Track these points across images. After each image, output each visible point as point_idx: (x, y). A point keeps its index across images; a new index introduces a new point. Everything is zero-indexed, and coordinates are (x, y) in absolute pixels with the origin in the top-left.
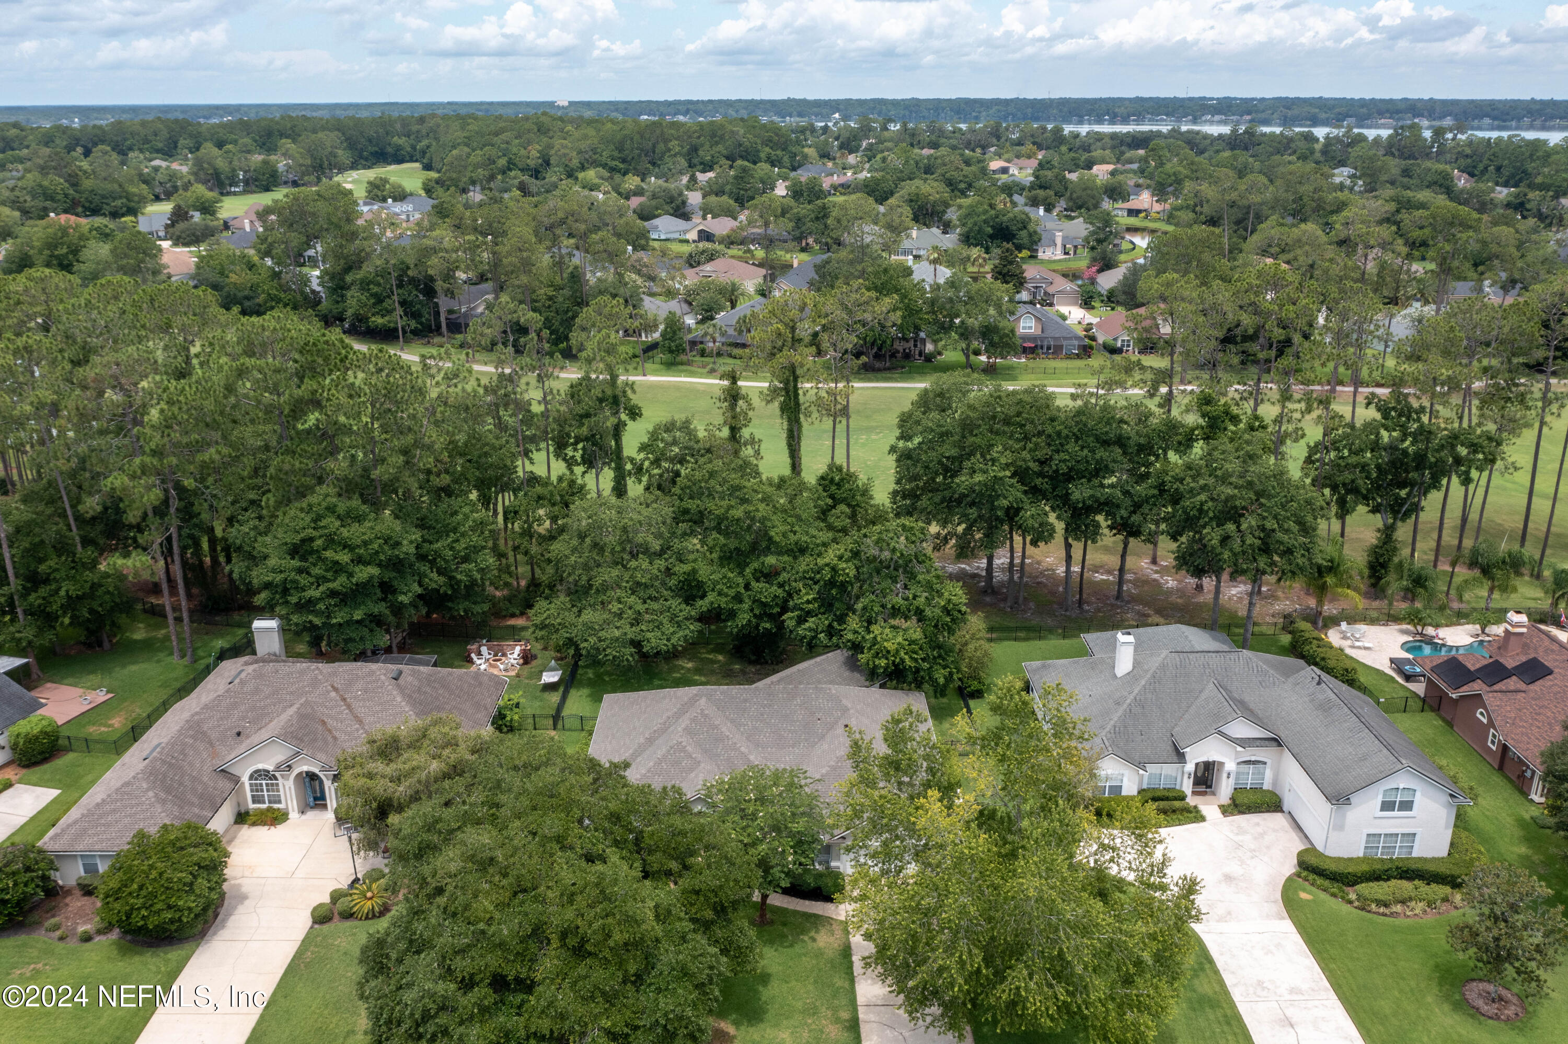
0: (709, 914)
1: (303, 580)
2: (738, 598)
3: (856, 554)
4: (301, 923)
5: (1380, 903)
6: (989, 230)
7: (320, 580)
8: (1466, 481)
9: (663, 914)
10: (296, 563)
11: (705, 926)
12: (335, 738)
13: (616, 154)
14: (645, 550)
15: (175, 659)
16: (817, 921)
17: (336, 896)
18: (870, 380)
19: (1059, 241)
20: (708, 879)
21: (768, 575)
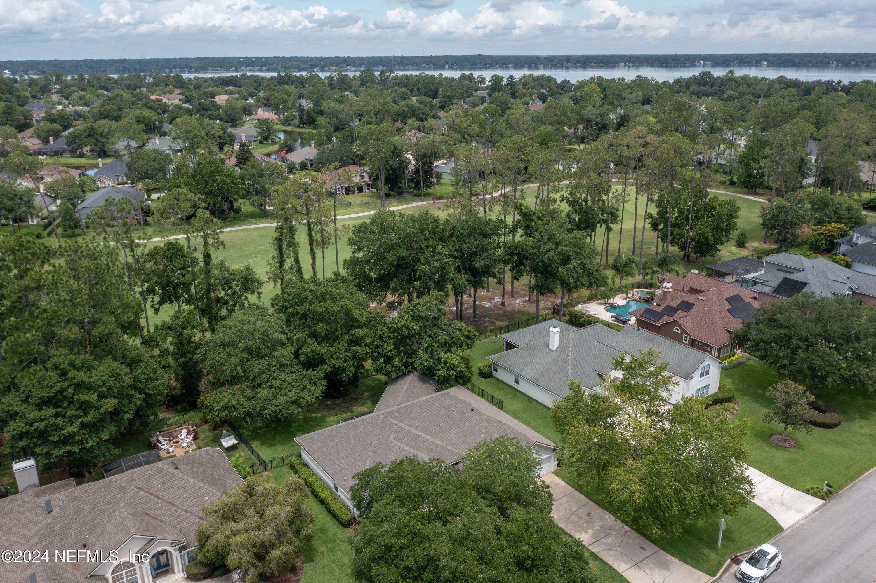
10: (52, 411)
12: (163, 522)
14: (277, 343)
19: (244, 139)
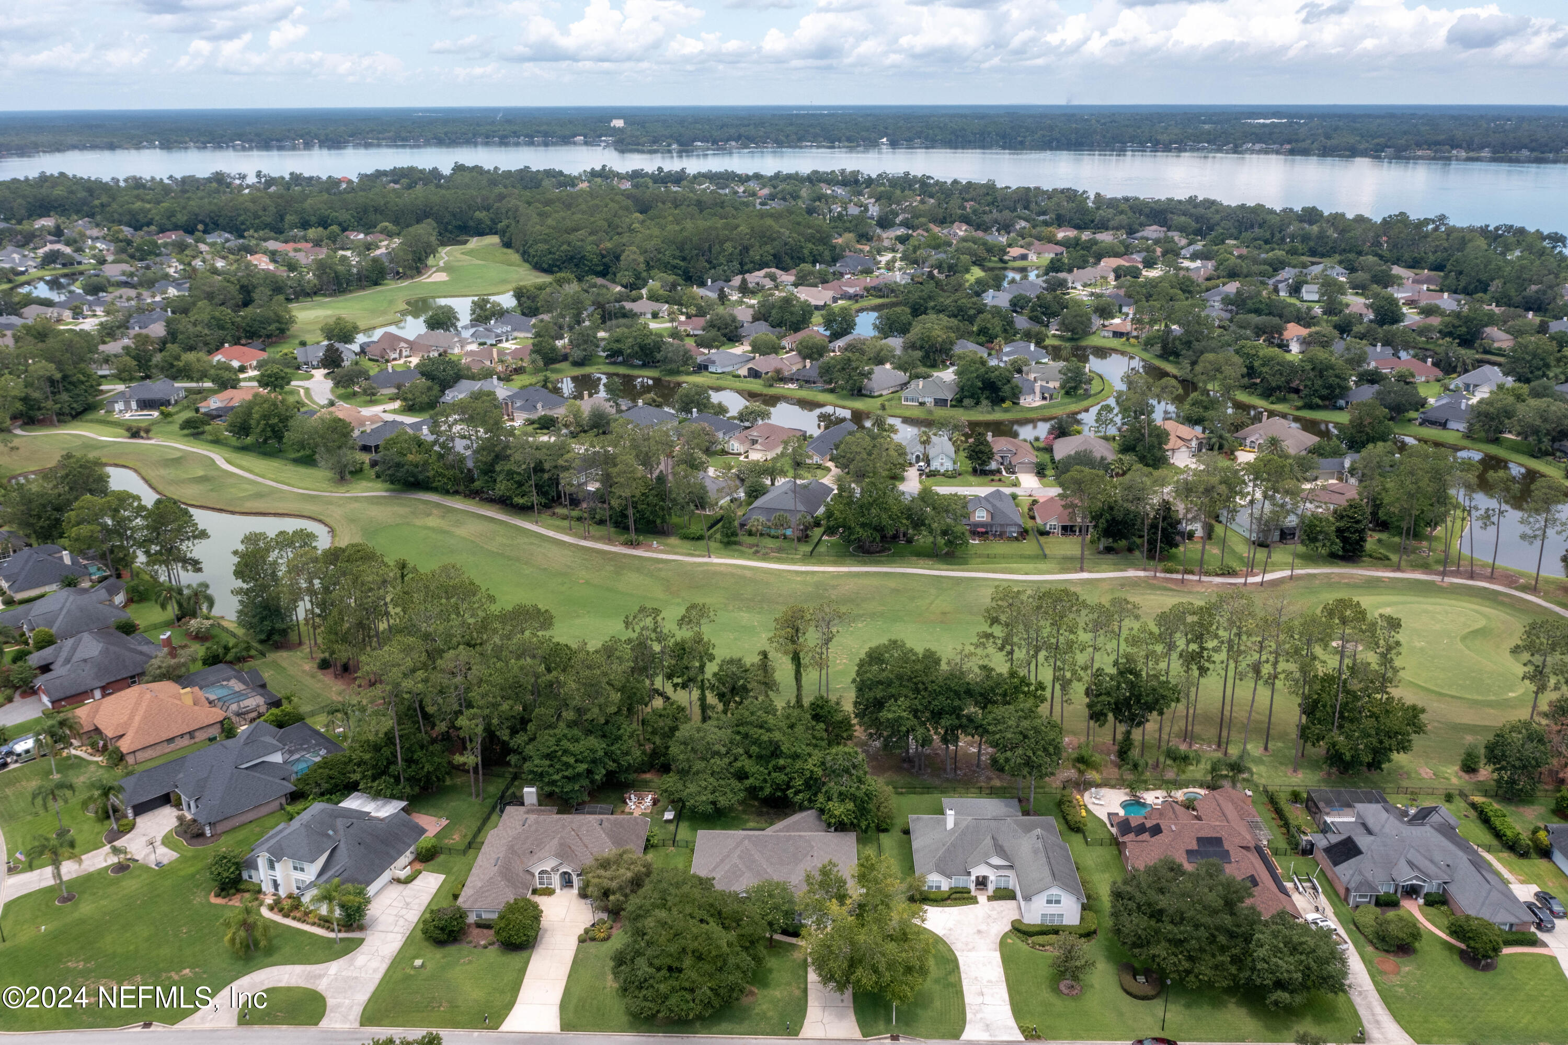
0: (748, 944)
1: (551, 770)
2: (765, 781)
3: (823, 763)
4: (573, 943)
5: (1040, 945)
6: (980, 384)
7: (558, 772)
8: (1161, 713)
9: (730, 944)
10: (548, 762)
11: (746, 949)
12: (577, 855)
13: (677, 253)
14: (717, 753)
15: (473, 799)
16: (793, 946)
17: (587, 931)
18: (865, 563)
19: (1037, 390)
20: (748, 930)
21: (780, 769)
